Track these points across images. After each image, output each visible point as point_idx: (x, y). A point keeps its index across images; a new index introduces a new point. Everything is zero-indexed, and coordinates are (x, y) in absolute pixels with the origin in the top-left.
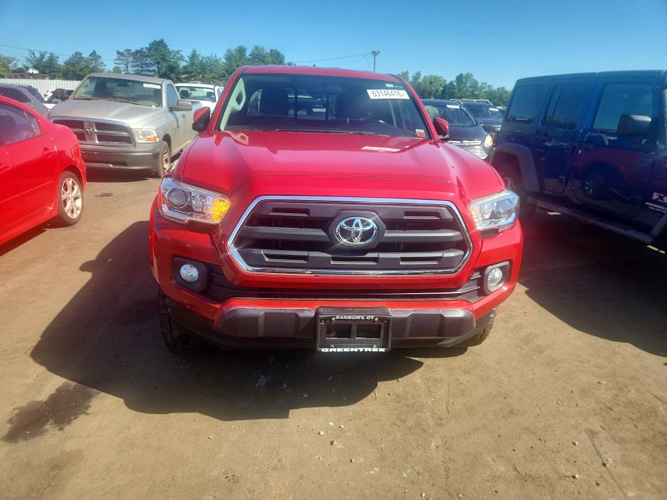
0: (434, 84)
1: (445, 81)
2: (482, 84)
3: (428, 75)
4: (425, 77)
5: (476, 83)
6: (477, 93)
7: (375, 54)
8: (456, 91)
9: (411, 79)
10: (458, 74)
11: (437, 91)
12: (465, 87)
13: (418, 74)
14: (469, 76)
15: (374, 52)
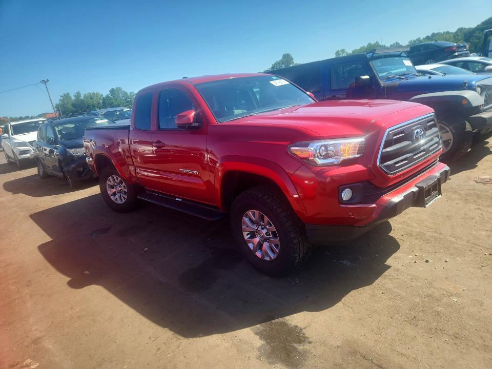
0: (94, 98)
1: (102, 95)
2: (130, 93)
3: (87, 93)
4: (85, 95)
5: (125, 93)
6: (129, 100)
7: (45, 82)
8: (114, 101)
9: (73, 98)
10: (110, 89)
11: (99, 103)
12: (118, 97)
13: (78, 94)
14: (119, 89)
15: (44, 81)
